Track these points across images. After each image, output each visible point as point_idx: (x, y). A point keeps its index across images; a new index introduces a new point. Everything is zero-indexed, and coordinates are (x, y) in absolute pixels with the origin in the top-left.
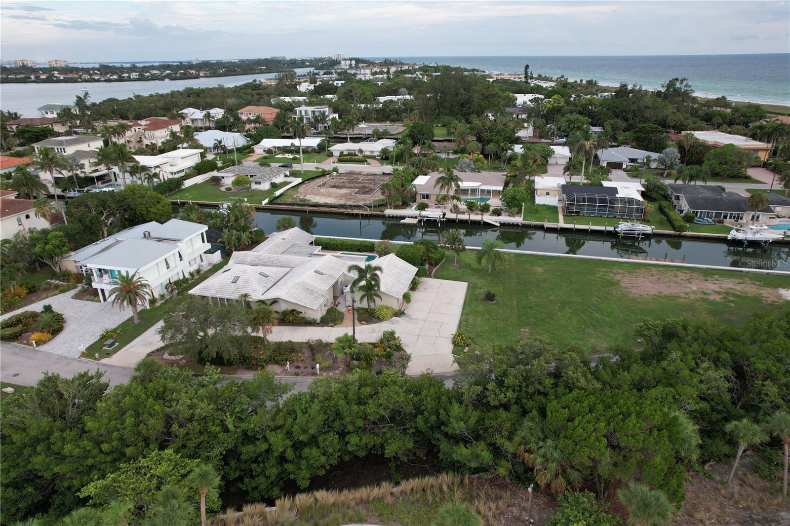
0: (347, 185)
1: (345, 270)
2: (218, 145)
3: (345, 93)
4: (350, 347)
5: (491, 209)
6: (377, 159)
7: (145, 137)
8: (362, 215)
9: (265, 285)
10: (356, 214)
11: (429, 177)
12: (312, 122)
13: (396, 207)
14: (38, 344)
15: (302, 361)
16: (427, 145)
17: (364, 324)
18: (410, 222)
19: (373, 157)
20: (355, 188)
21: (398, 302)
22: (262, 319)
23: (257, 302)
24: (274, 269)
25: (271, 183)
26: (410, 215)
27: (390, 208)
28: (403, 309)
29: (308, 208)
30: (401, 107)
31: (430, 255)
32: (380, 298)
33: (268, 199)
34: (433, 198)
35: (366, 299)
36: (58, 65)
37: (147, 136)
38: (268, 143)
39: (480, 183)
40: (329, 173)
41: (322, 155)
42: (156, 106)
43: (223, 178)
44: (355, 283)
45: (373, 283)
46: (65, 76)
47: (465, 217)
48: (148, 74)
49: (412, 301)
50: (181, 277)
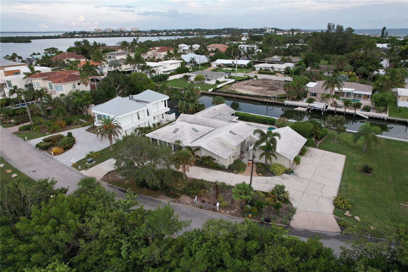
0: (262, 85)
1: (251, 133)
2: (192, 61)
3: (267, 40)
4: (246, 194)
5: (362, 107)
6: (283, 74)
7: (157, 56)
8: (269, 102)
9: (194, 136)
10: (265, 102)
11: (317, 83)
12: (246, 53)
13: (293, 100)
14: (55, 155)
15: (208, 197)
16: (316, 66)
17: (260, 175)
18: (301, 110)
19: (280, 72)
20: (267, 87)
21: (290, 163)
22: (183, 160)
23: (186, 147)
24: (203, 127)
25: (216, 81)
26: (302, 105)
27: (288, 100)
28: (292, 169)
29: (235, 96)
30: (299, 48)
31: (317, 131)
32: (276, 157)
33: (212, 89)
34: (319, 96)
35: (264, 156)
36: (135, 30)
37: (158, 55)
38: (219, 61)
39: (354, 89)
40: (252, 78)
41: (249, 70)
42: (168, 44)
43: (190, 76)
44: (258, 143)
45: (272, 145)
46: (135, 34)
47: (342, 110)
48: (170, 33)
49: (301, 163)
50: (147, 126)
